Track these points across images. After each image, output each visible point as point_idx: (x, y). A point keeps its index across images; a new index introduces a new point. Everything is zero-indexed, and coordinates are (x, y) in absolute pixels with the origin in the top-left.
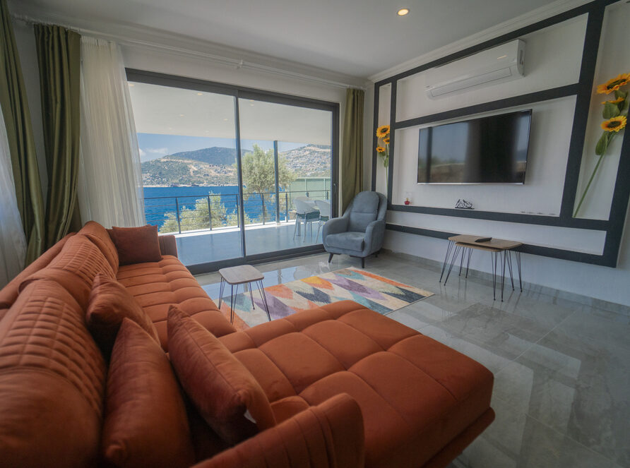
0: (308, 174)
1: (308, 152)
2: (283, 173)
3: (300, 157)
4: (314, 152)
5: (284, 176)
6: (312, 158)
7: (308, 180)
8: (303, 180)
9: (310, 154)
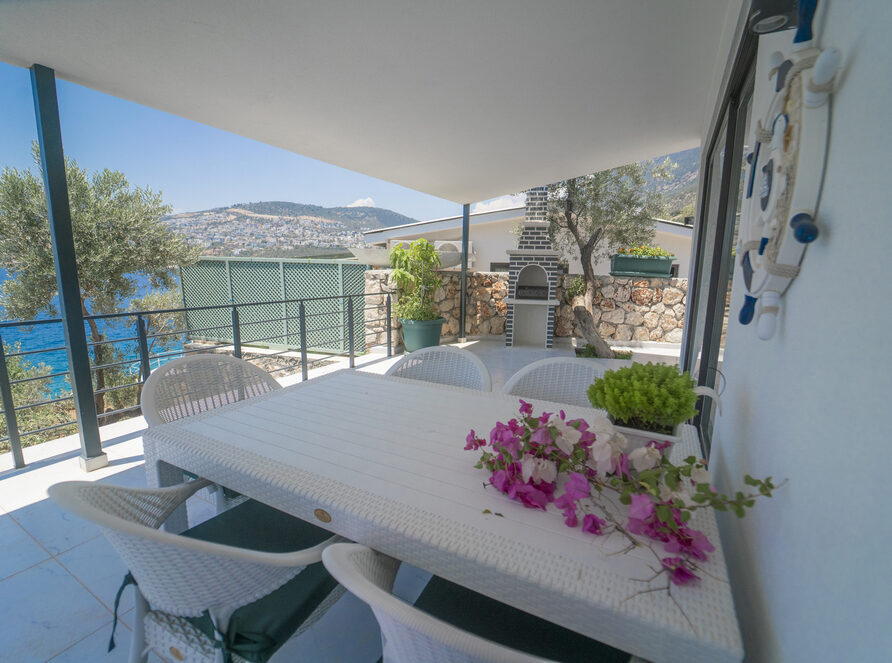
0: (237, 251)
1: (233, 217)
2: (154, 242)
3: (220, 223)
4: (245, 217)
5: (156, 250)
6: (241, 226)
7: (233, 264)
8: (221, 264)
9: (238, 219)
